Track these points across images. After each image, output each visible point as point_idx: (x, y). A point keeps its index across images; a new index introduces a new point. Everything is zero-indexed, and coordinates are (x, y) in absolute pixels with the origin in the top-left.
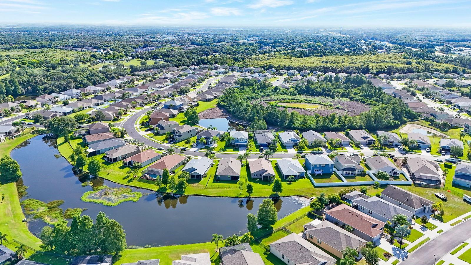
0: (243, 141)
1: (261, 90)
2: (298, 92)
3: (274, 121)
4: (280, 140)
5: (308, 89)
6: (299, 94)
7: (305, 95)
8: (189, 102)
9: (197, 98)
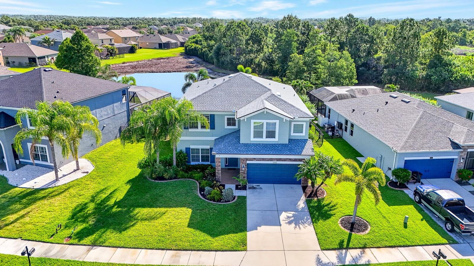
0: (271, 133)
8: (111, 42)
9: (138, 40)
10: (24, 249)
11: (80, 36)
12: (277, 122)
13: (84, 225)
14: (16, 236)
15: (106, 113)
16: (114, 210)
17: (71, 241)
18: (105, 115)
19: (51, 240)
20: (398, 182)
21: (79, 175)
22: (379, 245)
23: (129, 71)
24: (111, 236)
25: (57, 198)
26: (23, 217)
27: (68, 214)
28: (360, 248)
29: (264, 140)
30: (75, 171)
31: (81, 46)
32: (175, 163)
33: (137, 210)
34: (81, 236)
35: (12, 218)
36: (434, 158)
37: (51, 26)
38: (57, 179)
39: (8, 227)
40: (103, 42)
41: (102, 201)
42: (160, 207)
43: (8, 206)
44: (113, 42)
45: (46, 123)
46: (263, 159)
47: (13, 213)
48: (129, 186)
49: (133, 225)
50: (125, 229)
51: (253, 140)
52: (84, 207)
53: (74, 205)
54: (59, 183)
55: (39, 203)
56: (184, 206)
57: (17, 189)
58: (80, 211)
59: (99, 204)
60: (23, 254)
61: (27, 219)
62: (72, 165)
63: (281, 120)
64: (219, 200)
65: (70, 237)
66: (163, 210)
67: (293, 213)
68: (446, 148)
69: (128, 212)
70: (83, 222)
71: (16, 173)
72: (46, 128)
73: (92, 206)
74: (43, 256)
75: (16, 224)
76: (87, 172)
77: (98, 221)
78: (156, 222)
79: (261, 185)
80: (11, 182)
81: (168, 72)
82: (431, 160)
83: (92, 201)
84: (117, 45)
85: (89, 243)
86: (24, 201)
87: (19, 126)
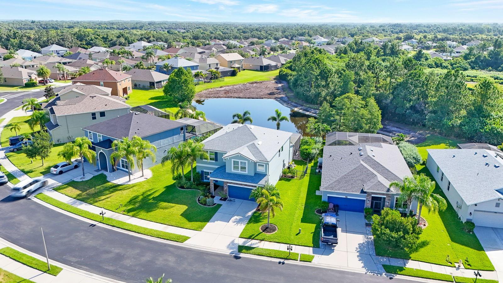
0: (243, 168)
1: (383, 57)
2: (470, 65)
3: (412, 107)
4: (438, 190)
5: (497, 59)
6: (473, 68)
7: (490, 71)
8: (217, 66)
9: (243, 63)
10: (101, 212)
11: (181, 72)
12: (247, 162)
13: (133, 206)
14: (102, 207)
15: (167, 142)
16: (150, 201)
17: (124, 213)
18: (167, 143)
19: (116, 211)
20: (321, 210)
21: (142, 179)
22: (272, 240)
23: (221, 96)
24: (143, 214)
25: (126, 191)
26: (108, 198)
27: (128, 200)
28: (260, 240)
29: (239, 171)
30: (141, 177)
31: (181, 79)
32: (192, 179)
33: (162, 203)
34: (129, 211)
35: (103, 197)
36: (348, 197)
37: (183, 39)
38: (130, 181)
39: (99, 202)
40: (210, 67)
41: (147, 196)
42: (173, 203)
43: (103, 192)
44: (219, 66)
45: (125, 149)
46: (237, 184)
47: (104, 195)
48: (164, 190)
49: (155, 210)
50: (150, 211)
51: (233, 171)
52: (137, 197)
53: (133, 196)
54: (129, 183)
55: (117, 192)
56: (185, 205)
57: (110, 183)
58: (135, 199)
59: (145, 197)
60: (101, 214)
61: (109, 199)
62: (140, 174)
63: (249, 161)
64: (205, 205)
65: (124, 211)
66: (174, 205)
67: (241, 217)
68: (356, 191)
69: (156, 203)
70: (133, 205)
71: (112, 174)
72: (125, 152)
73: (141, 197)
74: (110, 217)
75: (103, 201)
76: (147, 178)
77: (140, 206)
78: (166, 211)
79: (236, 200)
80: (108, 179)
81: (252, 98)
82: (346, 199)
83: (142, 195)
84: (221, 68)
85: (131, 215)
86: (111, 190)
87: (113, 149)
